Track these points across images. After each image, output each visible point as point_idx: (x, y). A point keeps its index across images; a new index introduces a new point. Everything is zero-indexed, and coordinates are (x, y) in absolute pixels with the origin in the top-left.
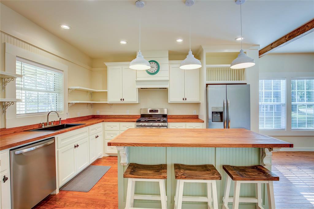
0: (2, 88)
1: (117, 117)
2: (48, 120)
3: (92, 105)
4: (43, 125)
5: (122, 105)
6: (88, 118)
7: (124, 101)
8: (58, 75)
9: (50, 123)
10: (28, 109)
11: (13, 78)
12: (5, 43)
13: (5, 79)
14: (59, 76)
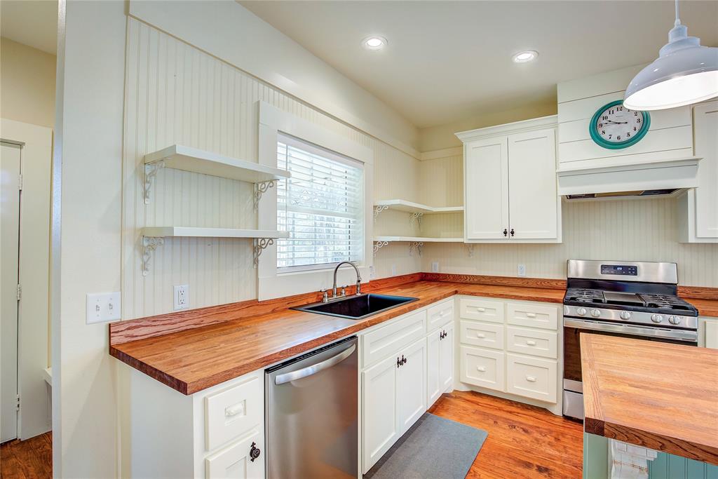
0: (252, 207)
1: (488, 281)
2: (335, 285)
3: (421, 247)
4: (326, 295)
5: (509, 246)
6: (412, 280)
7: (514, 237)
8: (352, 172)
9: (339, 292)
10: (297, 254)
11: (273, 181)
12: (258, 102)
13: (258, 185)
14: (354, 175)
